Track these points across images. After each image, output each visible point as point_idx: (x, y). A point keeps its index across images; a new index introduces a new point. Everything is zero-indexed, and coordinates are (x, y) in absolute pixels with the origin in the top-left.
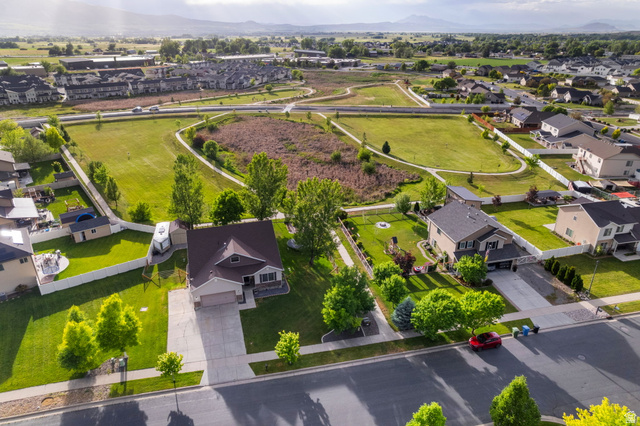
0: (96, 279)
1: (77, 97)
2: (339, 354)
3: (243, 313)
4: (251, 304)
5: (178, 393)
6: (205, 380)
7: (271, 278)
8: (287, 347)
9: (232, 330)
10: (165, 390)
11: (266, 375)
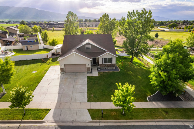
0: (21, 60)
1: (50, 27)
2: (166, 111)
3: (89, 78)
4: (95, 74)
5: (22, 125)
6: (49, 117)
7: (109, 62)
8: (123, 96)
9: (80, 86)
10: (11, 121)
11: (100, 121)
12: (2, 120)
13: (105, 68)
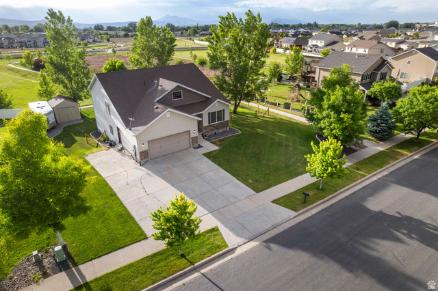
4: (209, 146)
6: (232, 238)
7: (219, 119)
10: (176, 275)
11: (307, 208)
12: (153, 283)
13: (213, 132)
